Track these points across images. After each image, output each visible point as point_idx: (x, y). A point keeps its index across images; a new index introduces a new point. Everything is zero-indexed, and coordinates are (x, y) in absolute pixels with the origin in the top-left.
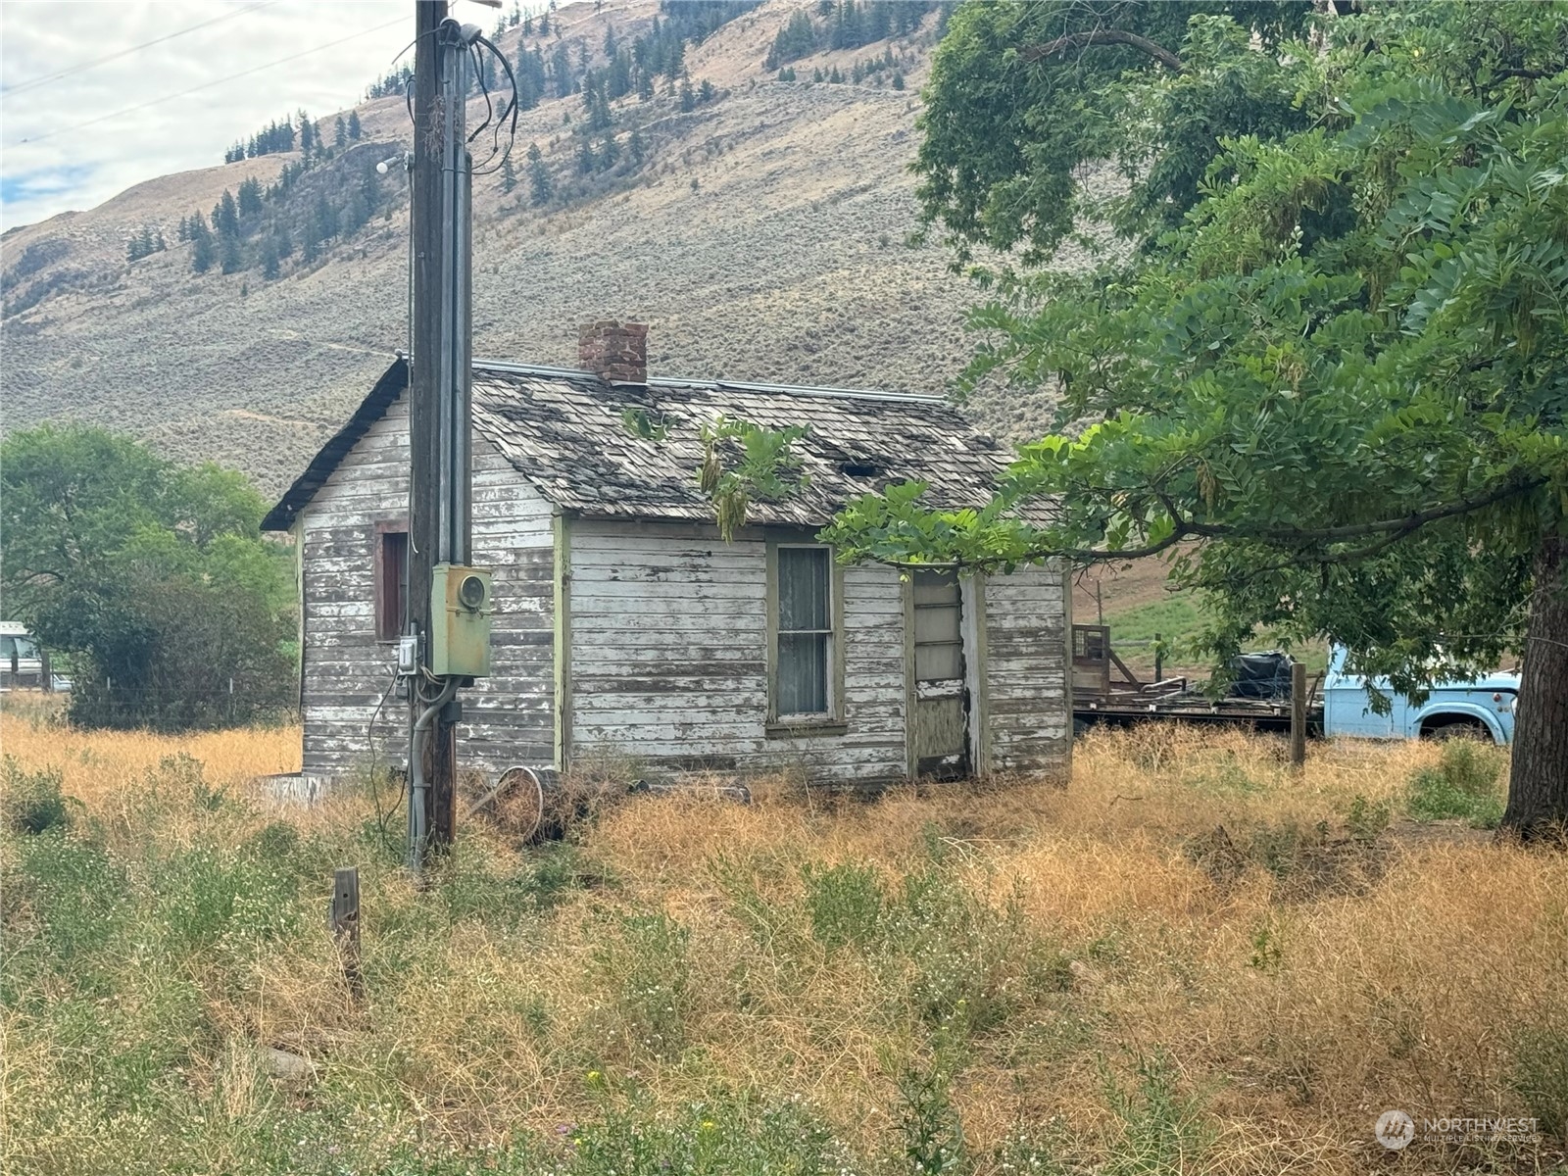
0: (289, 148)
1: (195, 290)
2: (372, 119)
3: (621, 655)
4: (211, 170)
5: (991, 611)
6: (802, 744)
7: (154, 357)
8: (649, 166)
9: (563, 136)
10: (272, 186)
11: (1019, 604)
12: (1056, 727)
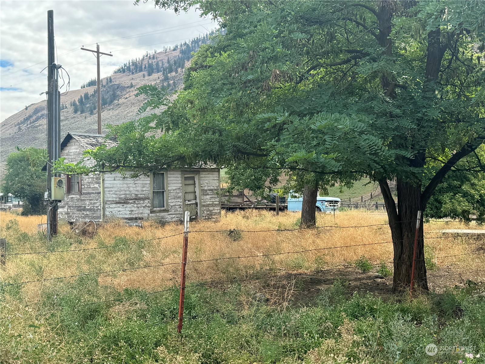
0: (96, 85)
1: (74, 117)
2: (115, 78)
3: (117, 196)
4: (77, 90)
5: (202, 185)
6: (158, 214)
7: (65, 133)
8: (177, 88)
9: (158, 82)
10: (91, 94)
11: (208, 184)
12: (217, 210)
